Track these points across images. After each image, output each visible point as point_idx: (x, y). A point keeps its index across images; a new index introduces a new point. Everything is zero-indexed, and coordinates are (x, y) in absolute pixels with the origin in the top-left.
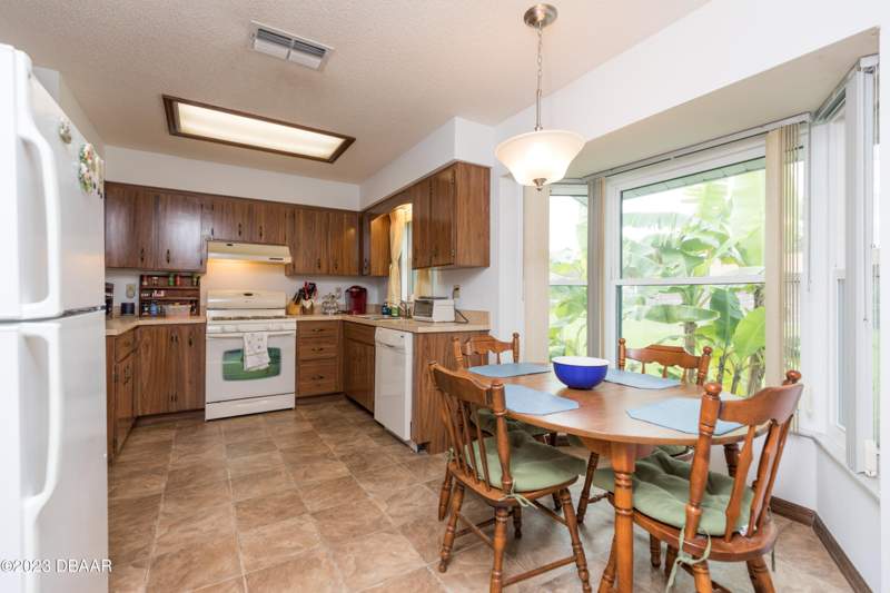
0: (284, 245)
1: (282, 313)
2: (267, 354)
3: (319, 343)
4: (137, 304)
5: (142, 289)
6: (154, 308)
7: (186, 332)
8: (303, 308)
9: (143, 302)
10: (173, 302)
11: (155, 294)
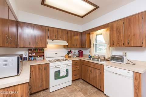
0: (65, 40)
1: (64, 58)
2: (66, 71)
3: (75, 66)
4: (28, 57)
5: (29, 53)
6: (32, 58)
7: (44, 66)
8: (69, 56)
9: (29, 57)
10: (37, 56)
11: (33, 54)
